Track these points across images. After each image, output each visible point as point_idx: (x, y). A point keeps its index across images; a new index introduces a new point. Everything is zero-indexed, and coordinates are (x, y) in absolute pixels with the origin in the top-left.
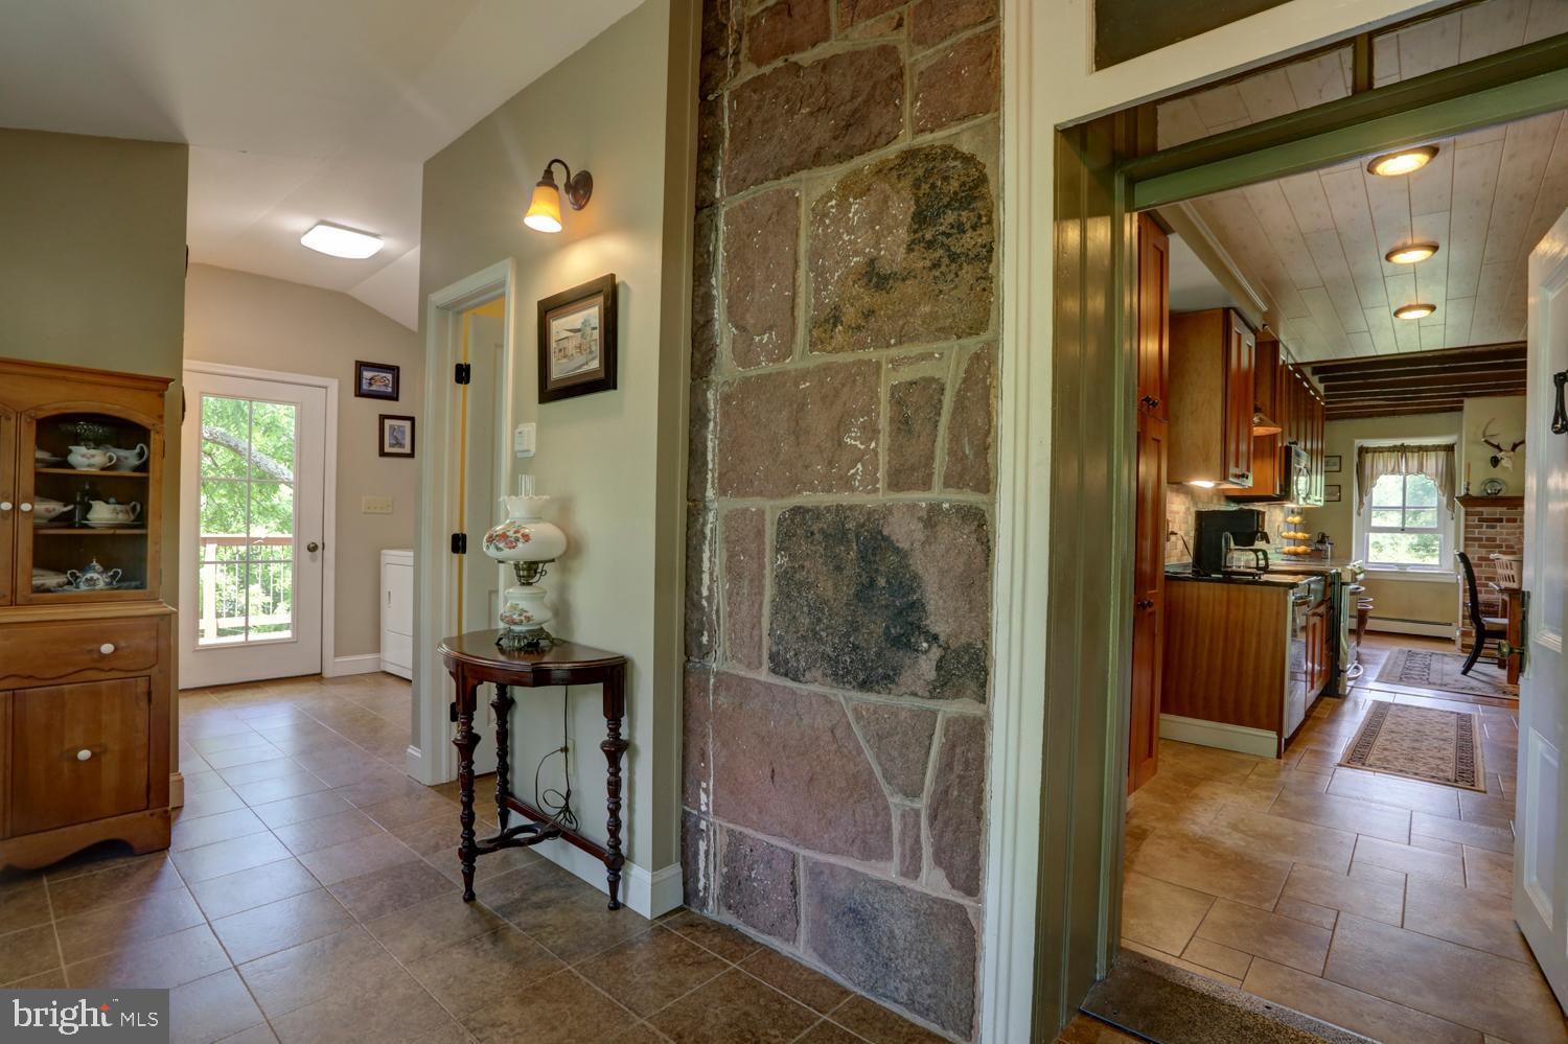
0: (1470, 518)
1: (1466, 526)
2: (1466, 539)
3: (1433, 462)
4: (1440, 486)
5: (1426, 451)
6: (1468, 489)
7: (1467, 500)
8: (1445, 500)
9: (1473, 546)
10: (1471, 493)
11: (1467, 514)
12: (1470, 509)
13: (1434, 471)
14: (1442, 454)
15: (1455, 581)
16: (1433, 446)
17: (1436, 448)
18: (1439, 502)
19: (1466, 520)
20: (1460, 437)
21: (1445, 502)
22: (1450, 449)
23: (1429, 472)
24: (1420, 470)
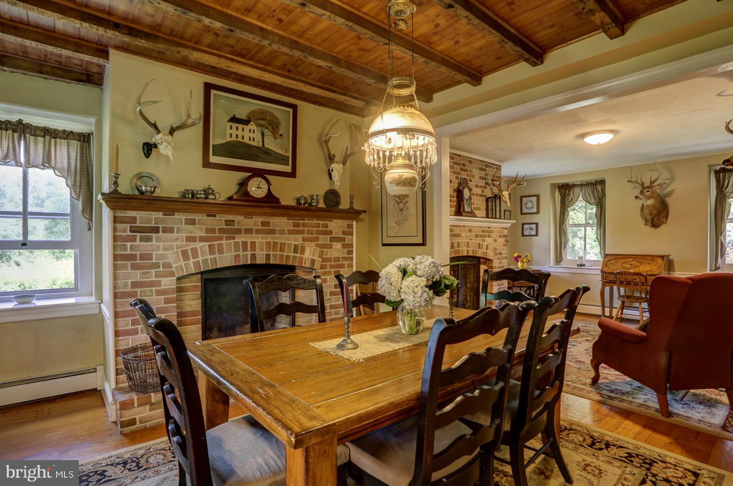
0: (120, 226)
1: (115, 239)
2: (116, 257)
3: (64, 153)
4: (74, 185)
5: (55, 137)
6: (116, 183)
7: (116, 199)
8: (80, 205)
9: (124, 267)
10: (120, 189)
11: (116, 220)
12: (120, 214)
13: (66, 165)
14: (75, 145)
15: (97, 311)
16: (64, 131)
17: (67, 135)
18: (72, 206)
19: (115, 230)
20: (99, 124)
21: (80, 207)
22: (85, 139)
23: (59, 165)
24: (47, 162)
